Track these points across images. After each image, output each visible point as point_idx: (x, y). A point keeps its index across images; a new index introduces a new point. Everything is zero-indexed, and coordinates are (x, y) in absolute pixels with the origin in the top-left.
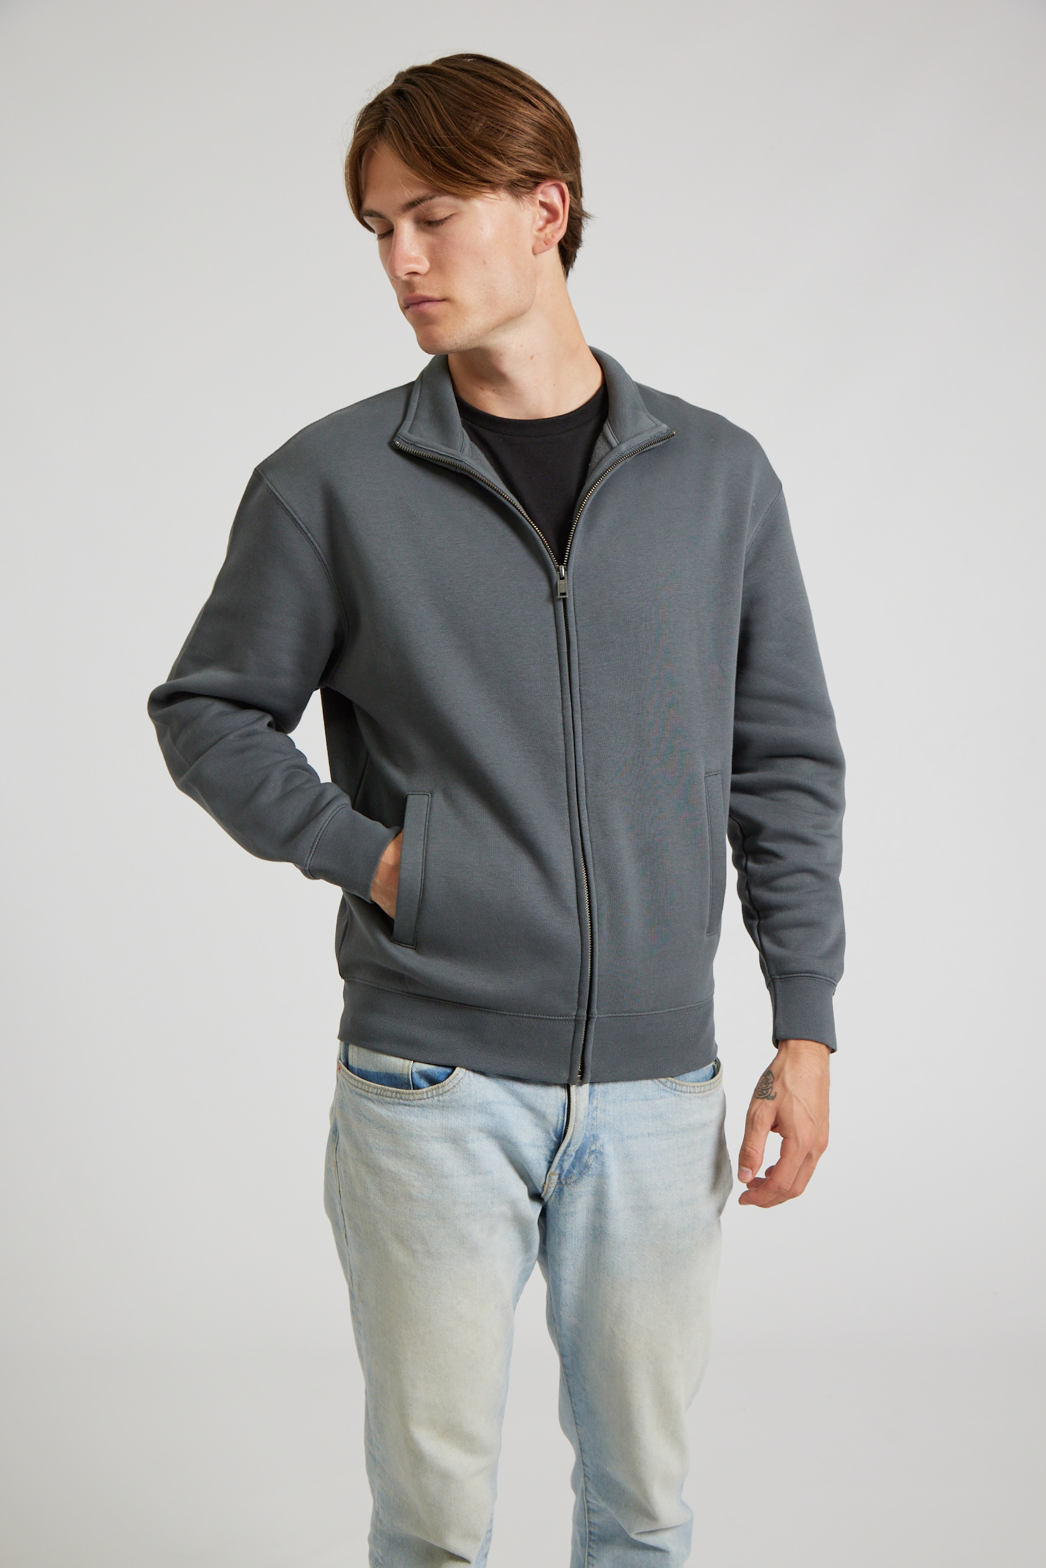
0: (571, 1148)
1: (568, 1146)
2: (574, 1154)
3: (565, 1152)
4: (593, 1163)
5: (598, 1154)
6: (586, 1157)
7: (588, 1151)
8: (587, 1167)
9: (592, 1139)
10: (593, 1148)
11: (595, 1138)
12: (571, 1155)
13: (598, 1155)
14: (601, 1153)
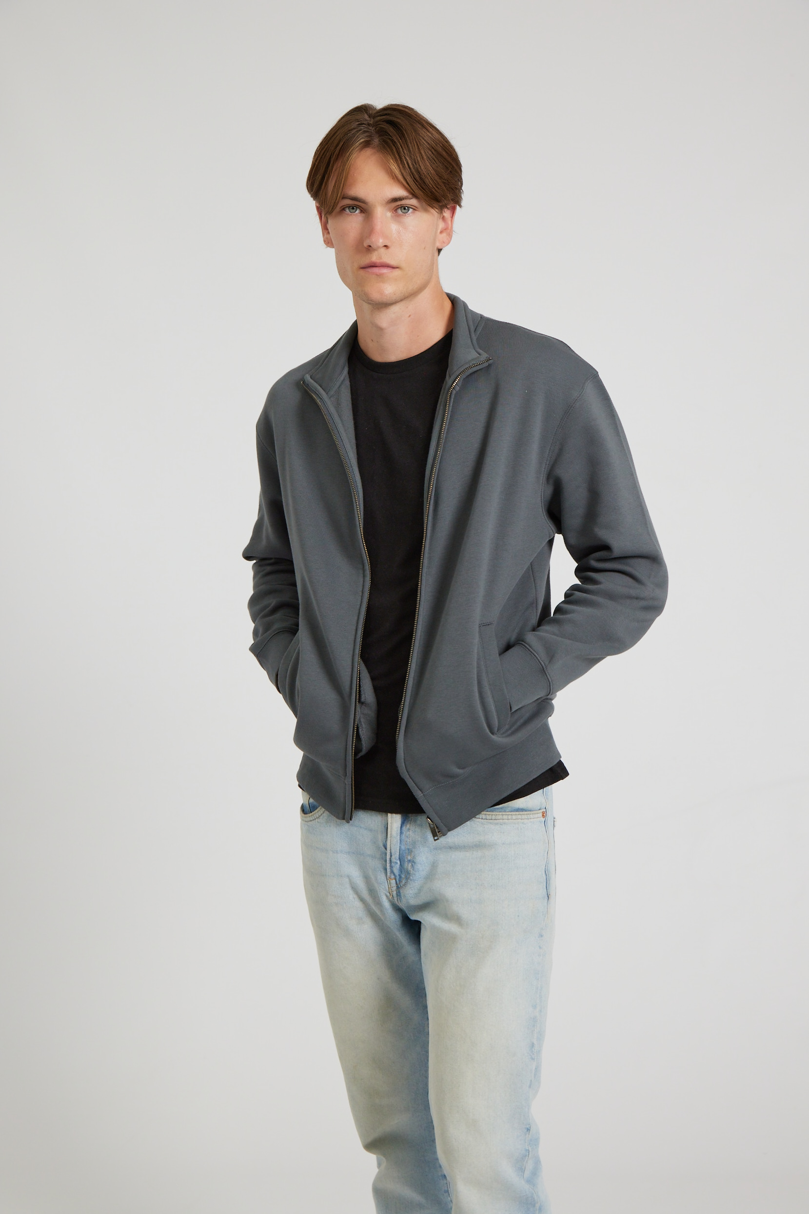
0: (393, 857)
1: (391, 856)
2: (399, 862)
3: (390, 861)
4: (411, 870)
5: (413, 862)
6: (406, 864)
7: (406, 860)
8: (408, 873)
9: (407, 852)
10: (409, 858)
11: (410, 851)
12: (397, 863)
13: (413, 864)
14: (415, 863)
